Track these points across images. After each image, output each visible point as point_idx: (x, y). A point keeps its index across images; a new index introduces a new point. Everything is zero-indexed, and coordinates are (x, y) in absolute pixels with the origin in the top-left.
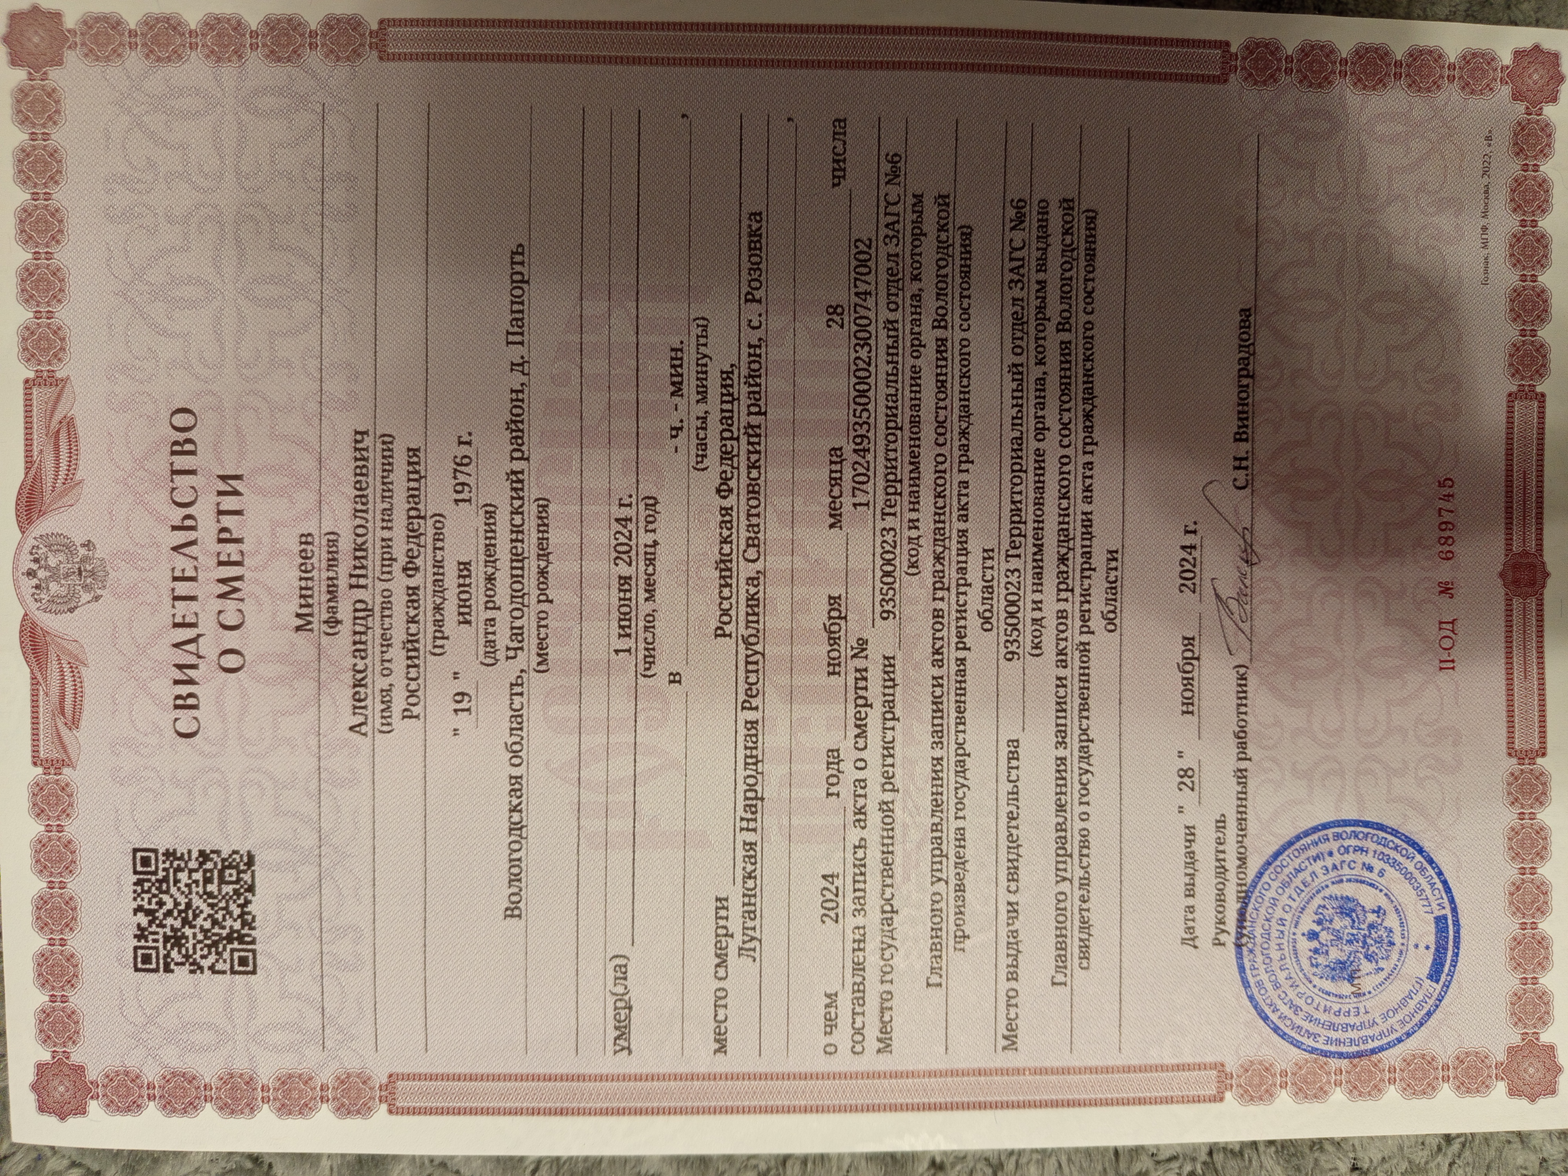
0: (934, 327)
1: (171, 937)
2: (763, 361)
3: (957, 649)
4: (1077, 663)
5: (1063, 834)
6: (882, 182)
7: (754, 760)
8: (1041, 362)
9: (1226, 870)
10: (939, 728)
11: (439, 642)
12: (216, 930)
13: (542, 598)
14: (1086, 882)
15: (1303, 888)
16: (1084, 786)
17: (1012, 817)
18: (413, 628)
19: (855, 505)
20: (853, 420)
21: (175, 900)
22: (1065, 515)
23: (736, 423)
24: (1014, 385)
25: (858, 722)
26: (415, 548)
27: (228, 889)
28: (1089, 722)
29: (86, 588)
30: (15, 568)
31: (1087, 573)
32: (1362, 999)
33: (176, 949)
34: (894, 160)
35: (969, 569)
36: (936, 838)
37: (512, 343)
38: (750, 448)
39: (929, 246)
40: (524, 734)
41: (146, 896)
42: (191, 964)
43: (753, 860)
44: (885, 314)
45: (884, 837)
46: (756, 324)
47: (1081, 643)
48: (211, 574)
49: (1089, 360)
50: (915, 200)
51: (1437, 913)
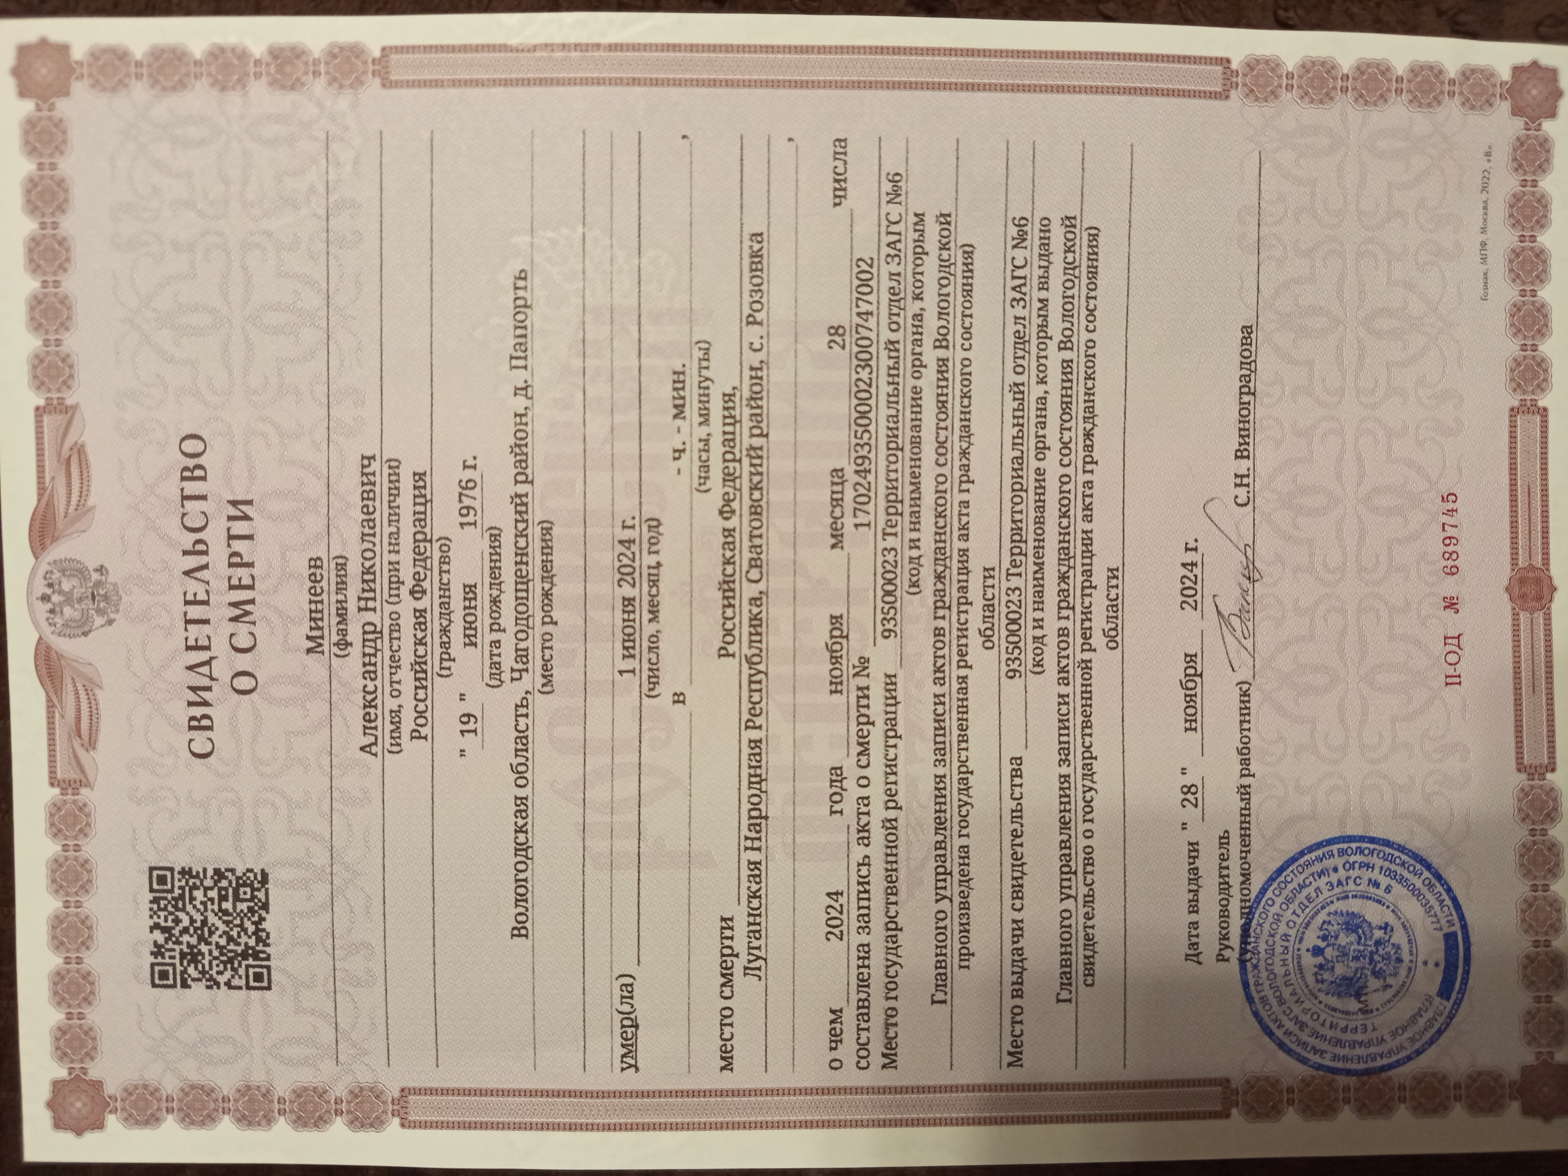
0: (935, 347)
1: (188, 954)
2: (764, 383)
3: (959, 667)
4: (1079, 681)
5: (1067, 852)
6: (883, 201)
7: (758, 779)
8: (1042, 381)
9: (1230, 887)
10: (942, 746)
11: (446, 664)
12: (232, 947)
13: (547, 620)
14: (1090, 899)
15: (1307, 904)
16: (1088, 803)
17: (1015, 835)
18: (421, 650)
19: (856, 526)
20: (854, 441)
21: (191, 918)
22: (1065, 534)
23: (738, 445)
24: (1015, 404)
25: (861, 740)
26: (422, 571)
27: (243, 906)
28: (1092, 740)
29: (99, 611)
30: (29, 593)
31: (1087, 591)
32: (1369, 1015)
33: (193, 965)
34: (895, 180)
35: (970, 588)
36: (939, 856)
37: (515, 367)
38: (753, 470)
39: (931, 265)
40: (529, 755)
41: (162, 914)
42: (207, 980)
43: (757, 880)
44: (886, 335)
45: (887, 855)
46: (758, 346)
47: (1083, 661)
48: (222, 597)
49: (1090, 378)
50: (916, 219)
51: (1446, 930)
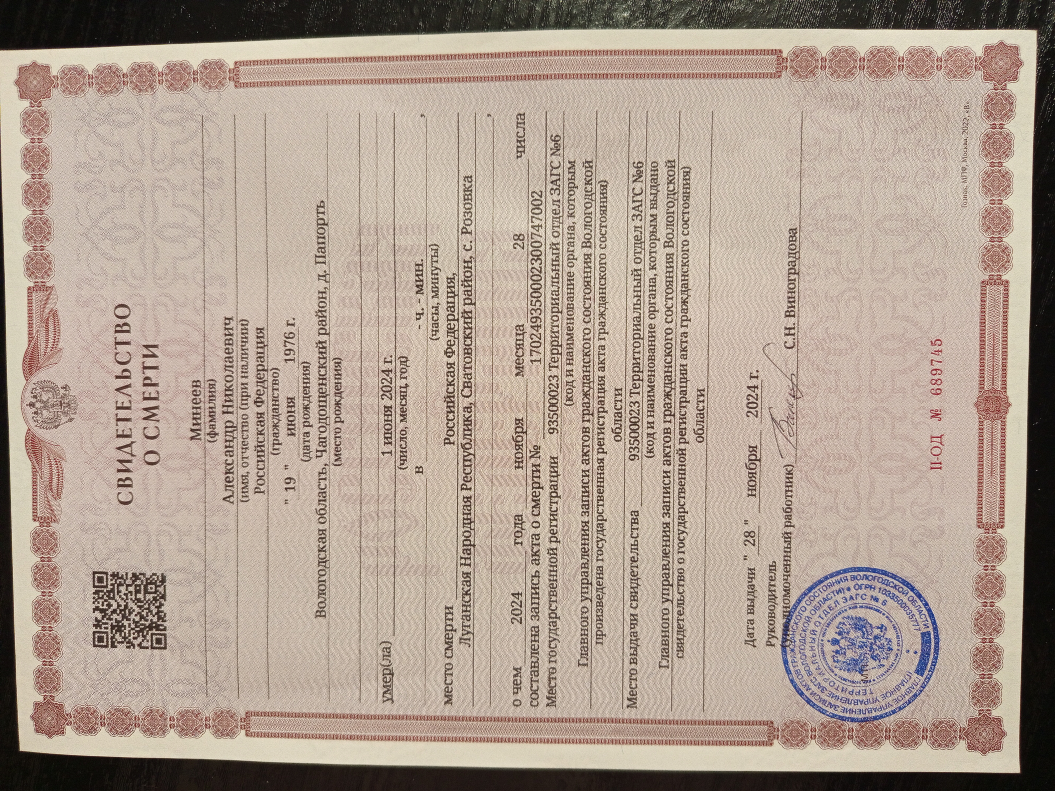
0: (583, 247)
1: (115, 626)
2: (473, 271)
3: (599, 453)
4: (677, 463)
5: (667, 572)
6: (549, 154)
7: (469, 521)
8: (653, 268)
9: (776, 598)
10: (587, 503)
11: (276, 447)
12: (142, 622)
13: (338, 420)
14: (682, 602)
15: (829, 611)
16: (681, 541)
17: (633, 560)
18: (261, 438)
19: (532, 361)
20: (530, 307)
21: (118, 603)
22: (669, 367)
23: (456, 310)
24: (635, 283)
25: (535, 498)
26: (262, 389)
27: (150, 597)
28: (685, 501)
29: (65, 413)
30: (22, 402)
31: (683, 404)
32: (868, 684)
33: (118, 633)
34: (556, 139)
35: (606, 402)
36: (584, 572)
37: (319, 263)
38: (466, 326)
39: (579, 194)
40: (327, 504)
41: (101, 601)
42: (127, 643)
43: (468, 584)
44: (550, 240)
45: (550, 571)
46: (469, 247)
47: (680, 450)
48: (139, 405)
49: (685, 265)
50: (570, 165)
51: (923, 630)
